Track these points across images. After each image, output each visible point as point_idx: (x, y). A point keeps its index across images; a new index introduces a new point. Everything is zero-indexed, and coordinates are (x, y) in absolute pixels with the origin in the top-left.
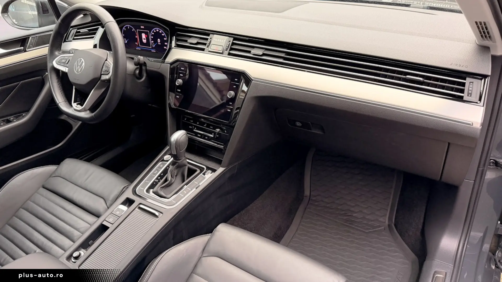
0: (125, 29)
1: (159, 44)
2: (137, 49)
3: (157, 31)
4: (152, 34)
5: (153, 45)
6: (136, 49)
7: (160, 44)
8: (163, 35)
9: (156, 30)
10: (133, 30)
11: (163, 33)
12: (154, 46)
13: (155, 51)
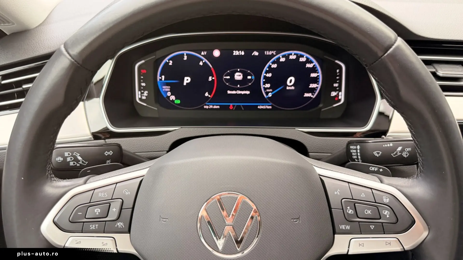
0: (171, 63)
1: (288, 88)
2: (205, 107)
3: (293, 57)
4: (270, 66)
5: (267, 93)
6: (202, 108)
7: (293, 88)
8: (308, 65)
9: (287, 57)
10: (201, 63)
11: (311, 62)
12: (270, 95)
13: (270, 107)
